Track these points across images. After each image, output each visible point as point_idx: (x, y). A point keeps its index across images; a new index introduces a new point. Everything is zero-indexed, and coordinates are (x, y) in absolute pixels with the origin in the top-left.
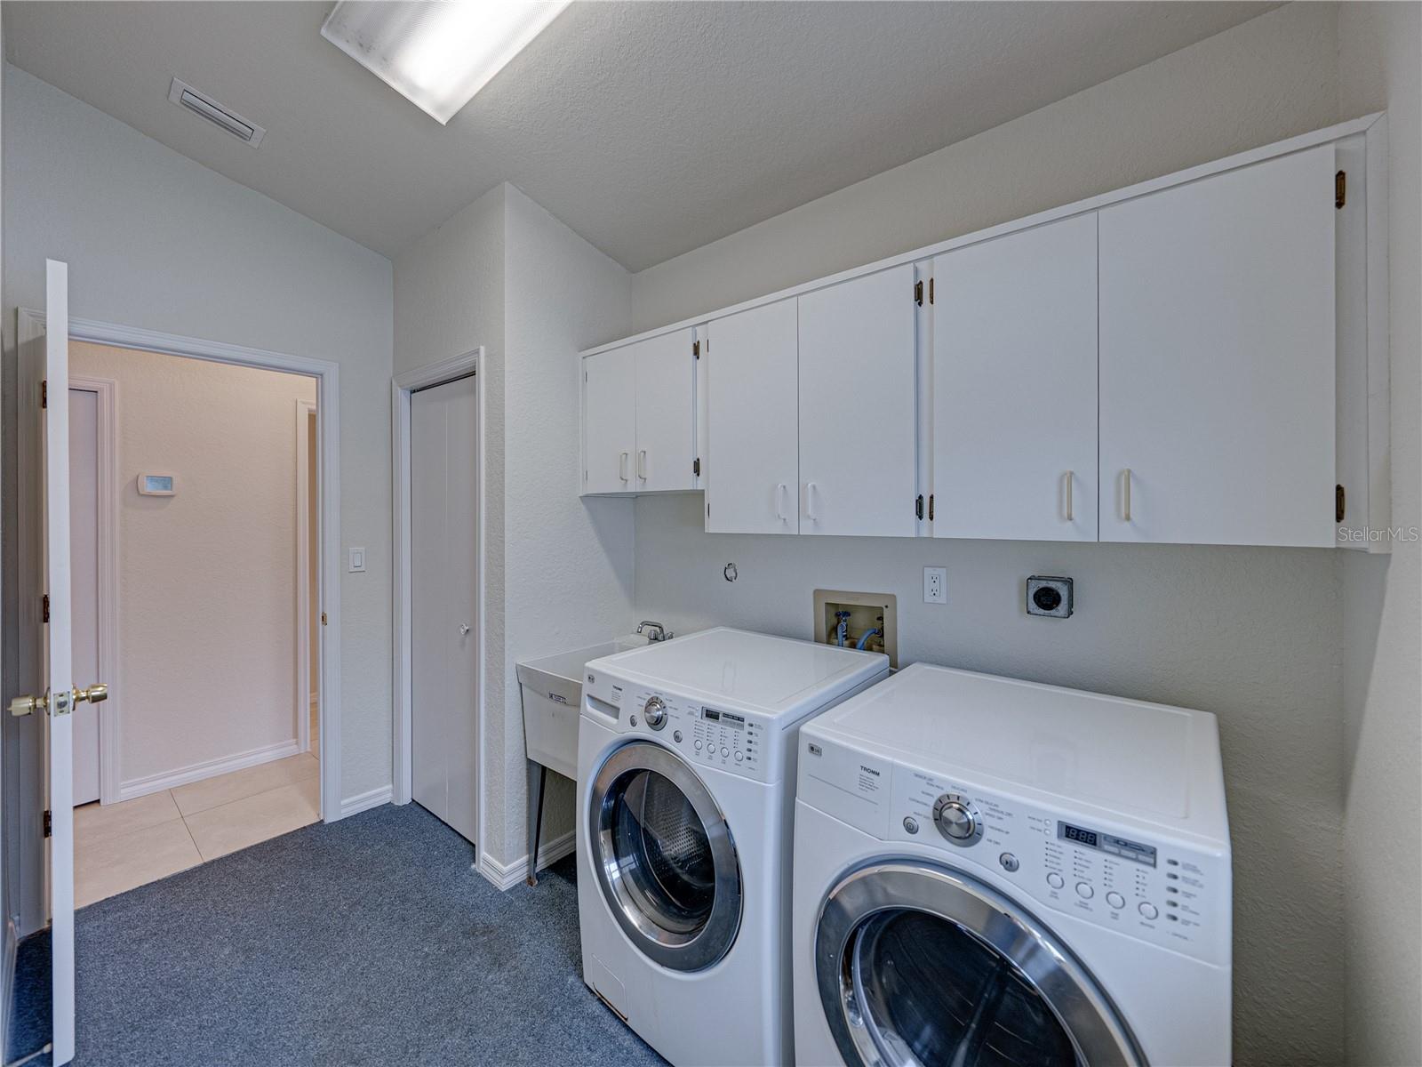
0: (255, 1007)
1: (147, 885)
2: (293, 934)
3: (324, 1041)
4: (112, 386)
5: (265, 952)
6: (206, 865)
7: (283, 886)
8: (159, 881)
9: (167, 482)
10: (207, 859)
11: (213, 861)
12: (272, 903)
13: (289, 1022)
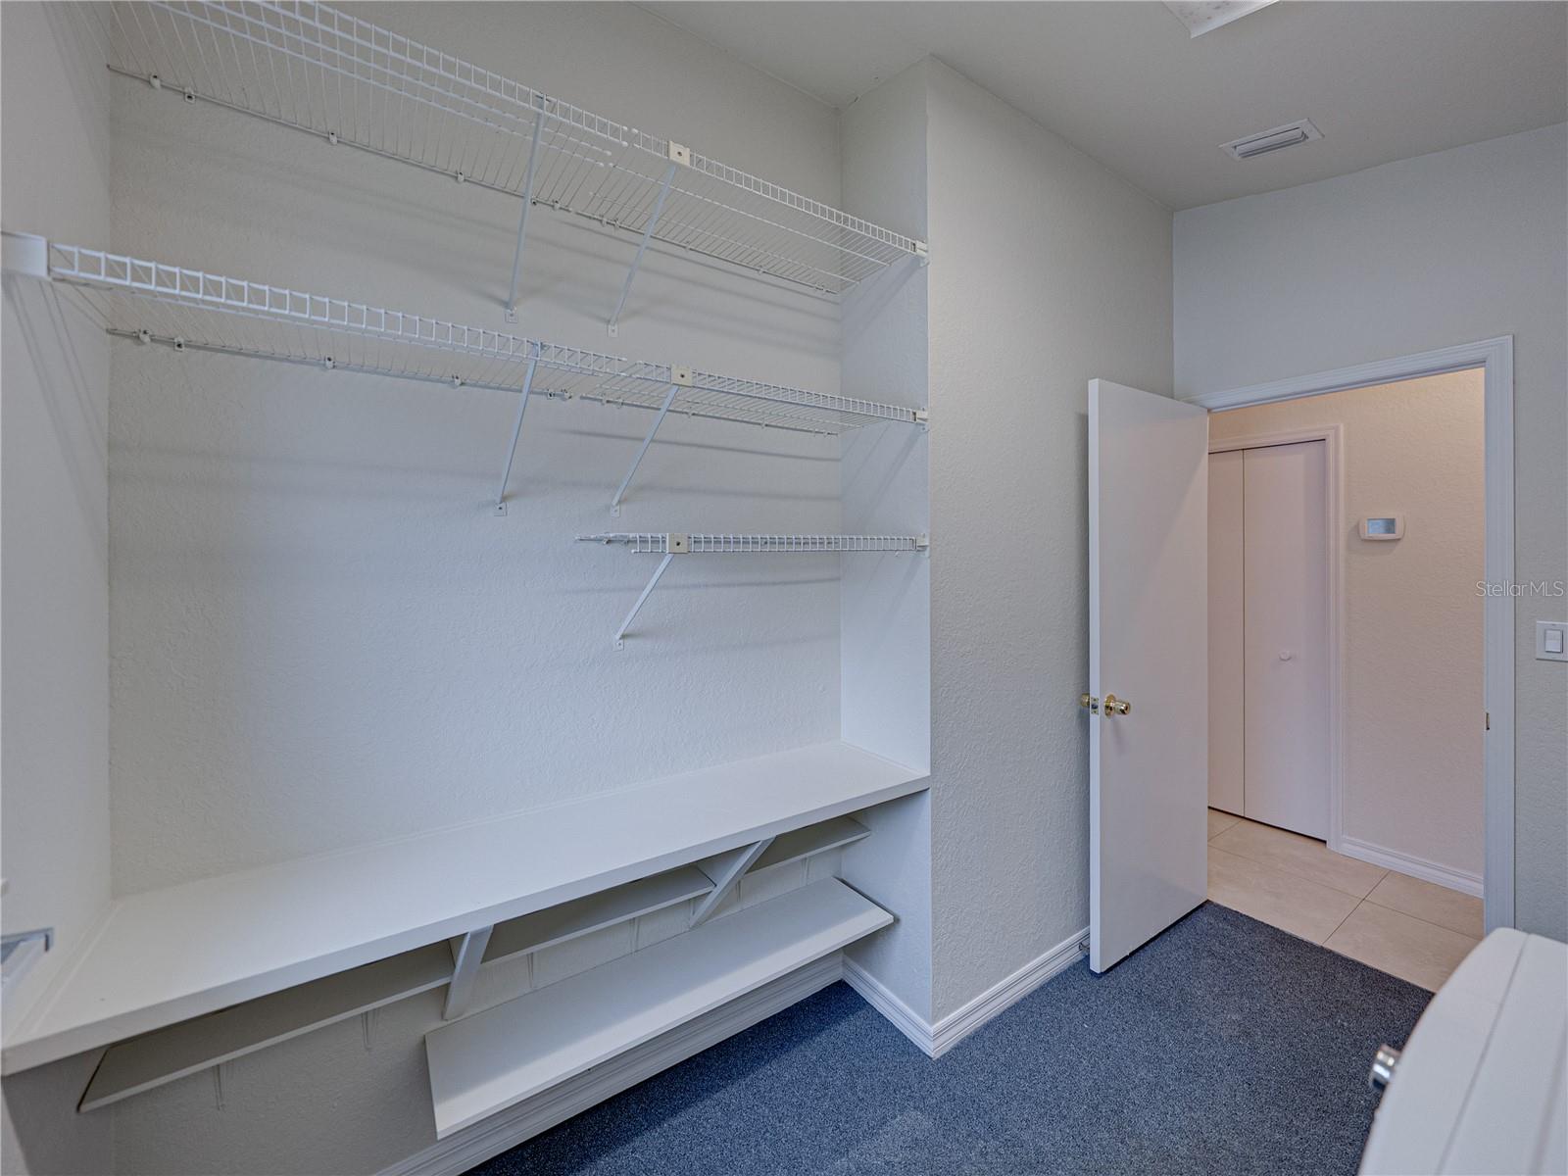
0: (1192, 1069)
1: (1268, 925)
2: (1289, 1063)
3: (1183, 1151)
4: (1337, 429)
5: (1253, 1049)
6: (1322, 949)
7: (1345, 1024)
8: (1278, 929)
9: (1390, 525)
10: (1328, 946)
11: (1330, 952)
12: (1314, 1026)
13: (1190, 1107)
